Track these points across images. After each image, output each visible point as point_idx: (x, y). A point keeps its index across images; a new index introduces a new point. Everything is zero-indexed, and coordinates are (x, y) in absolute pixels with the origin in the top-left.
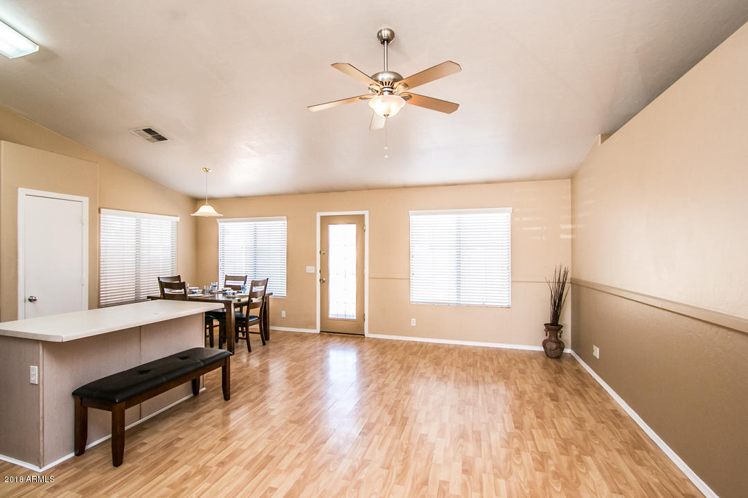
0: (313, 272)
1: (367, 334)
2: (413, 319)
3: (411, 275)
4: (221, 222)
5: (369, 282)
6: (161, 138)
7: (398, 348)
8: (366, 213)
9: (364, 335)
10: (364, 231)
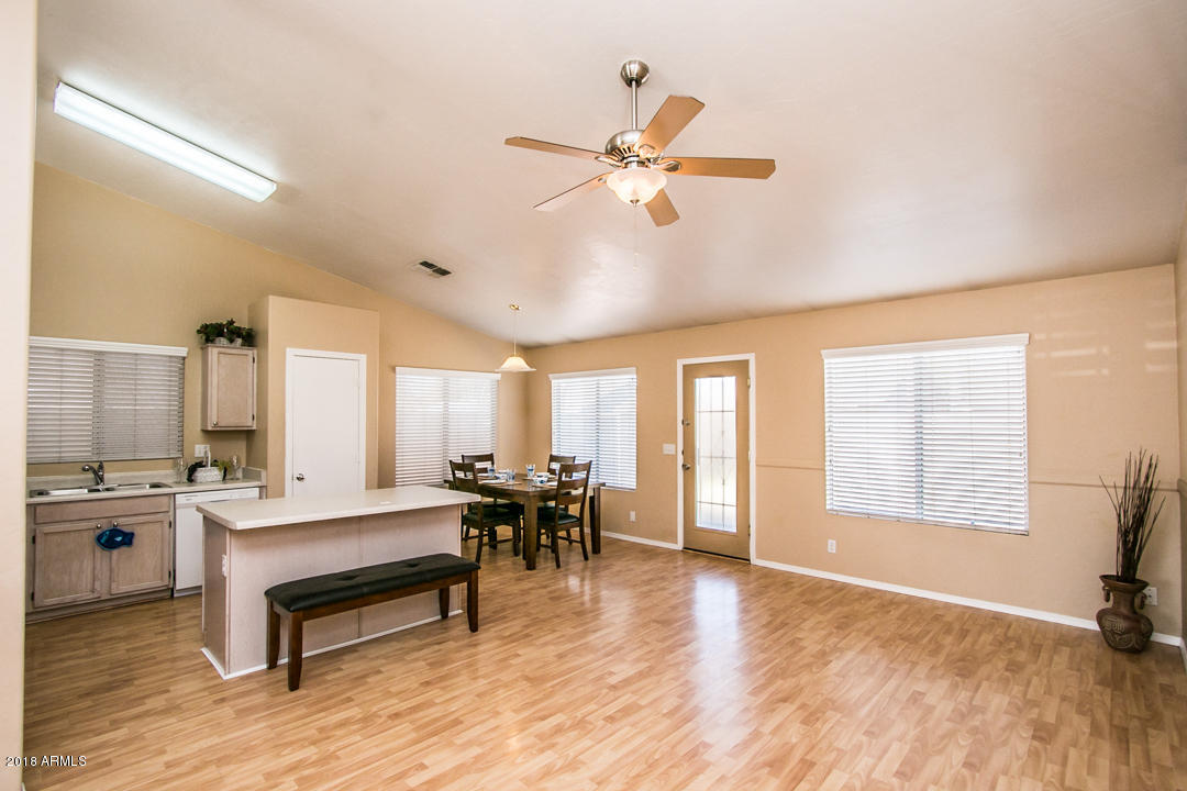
0: (674, 453)
1: (755, 560)
2: (830, 541)
3: (827, 463)
4: (555, 378)
5: (758, 474)
6: (444, 273)
7: (793, 588)
8: (751, 357)
9: (749, 560)
10: (749, 387)
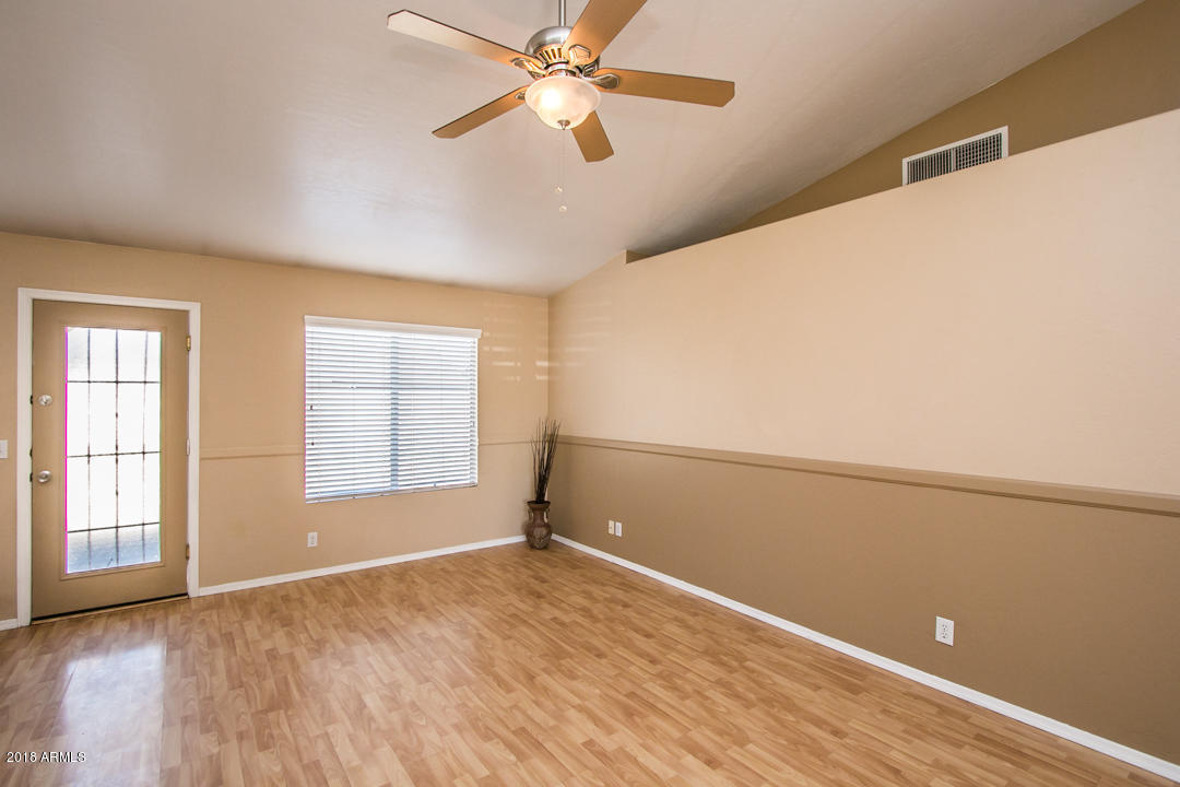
0: (7, 455)
1: (195, 589)
2: (310, 535)
3: (308, 446)
8: (195, 311)
9: (186, 594)
10: (188, 350)
